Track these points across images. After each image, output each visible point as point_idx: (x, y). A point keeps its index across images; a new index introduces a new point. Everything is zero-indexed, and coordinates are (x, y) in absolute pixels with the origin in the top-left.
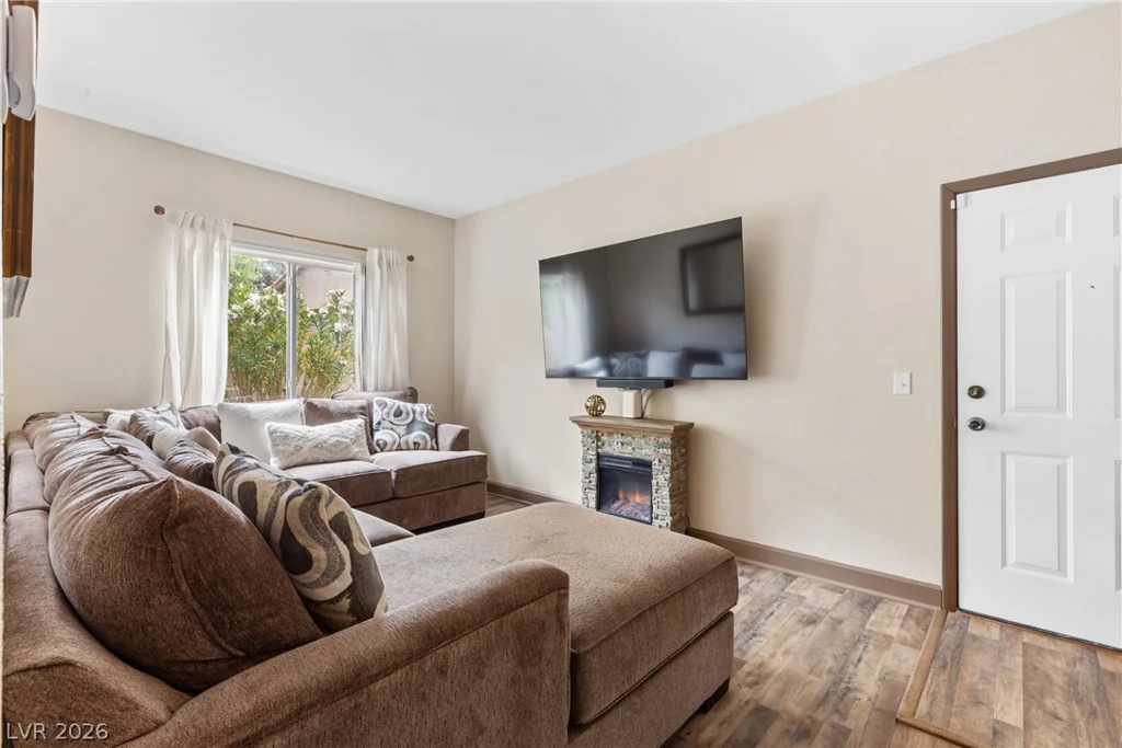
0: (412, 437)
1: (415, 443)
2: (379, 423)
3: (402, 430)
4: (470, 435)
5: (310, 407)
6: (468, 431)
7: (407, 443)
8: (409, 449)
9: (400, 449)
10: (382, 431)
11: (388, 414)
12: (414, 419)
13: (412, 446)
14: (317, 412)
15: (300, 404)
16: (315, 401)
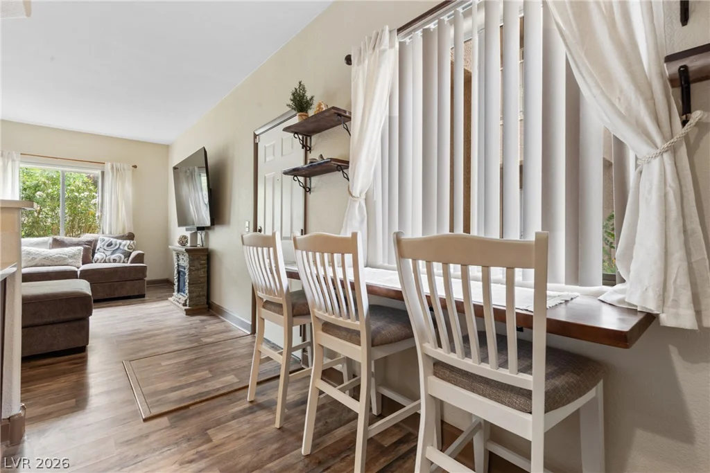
0: (113, 257)
1: (114, 260)
2: (98, 250)
3: (108, 253)
4: (145, 257)
5: (55, 241)
6: (143, 254)
7: (109, 259)
8: (110, 262)
9: (105, 262)
10: (99, 253)
11: (104, 245)
12: (119, 248)
13: (112, 261)
14: (58, 243)
15: (49, 239)
16: (58, 237)
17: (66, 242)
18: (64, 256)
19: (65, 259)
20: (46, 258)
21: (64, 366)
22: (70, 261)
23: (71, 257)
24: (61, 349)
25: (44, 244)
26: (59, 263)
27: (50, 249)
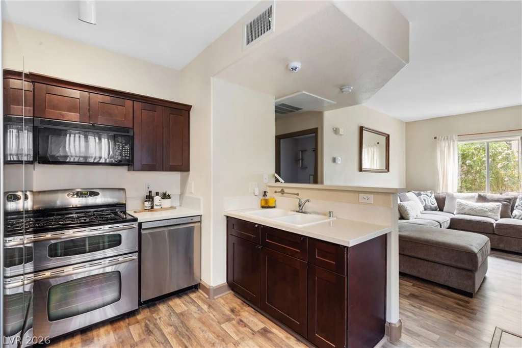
2: (516, 206)
5: (479, 196)
10: (517, 210)
14: (482, 199)
15: (476, 194)
16: (482, 194)
17: (488, 198)
18: (485, 209)
19: (485, 212)
20: (472, 209)
21: (450, 302)
22: (490, 213)
23: (490, 211)
24: (454, 287)
25: (472, 198)
26: (480, 214)
27: (476, 202)
